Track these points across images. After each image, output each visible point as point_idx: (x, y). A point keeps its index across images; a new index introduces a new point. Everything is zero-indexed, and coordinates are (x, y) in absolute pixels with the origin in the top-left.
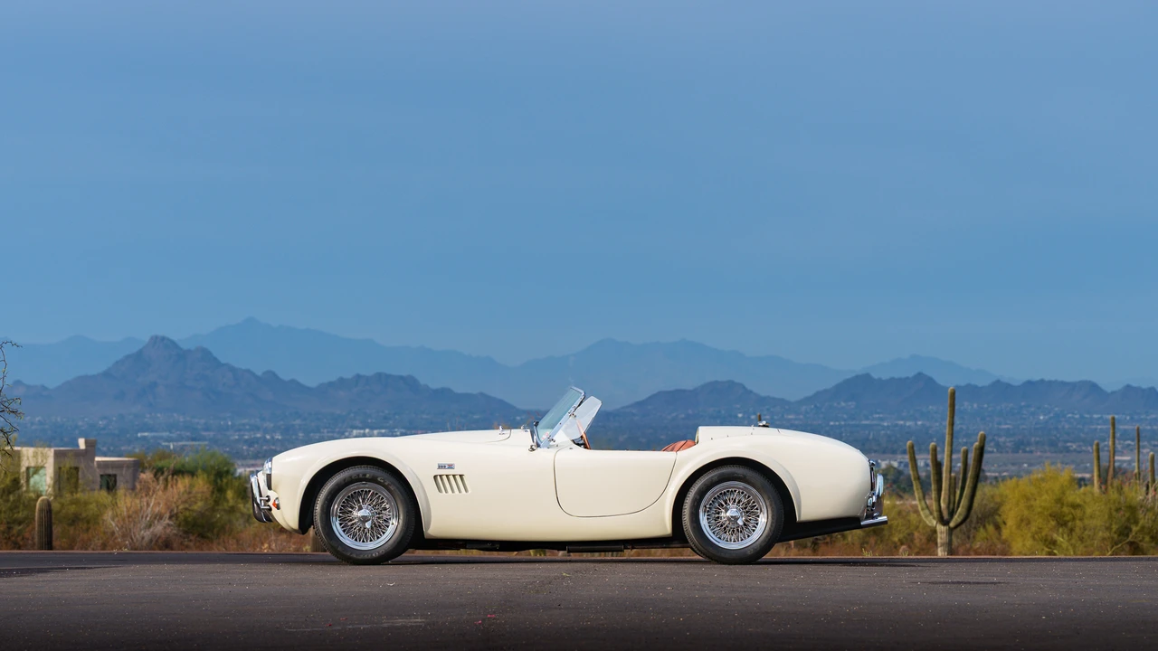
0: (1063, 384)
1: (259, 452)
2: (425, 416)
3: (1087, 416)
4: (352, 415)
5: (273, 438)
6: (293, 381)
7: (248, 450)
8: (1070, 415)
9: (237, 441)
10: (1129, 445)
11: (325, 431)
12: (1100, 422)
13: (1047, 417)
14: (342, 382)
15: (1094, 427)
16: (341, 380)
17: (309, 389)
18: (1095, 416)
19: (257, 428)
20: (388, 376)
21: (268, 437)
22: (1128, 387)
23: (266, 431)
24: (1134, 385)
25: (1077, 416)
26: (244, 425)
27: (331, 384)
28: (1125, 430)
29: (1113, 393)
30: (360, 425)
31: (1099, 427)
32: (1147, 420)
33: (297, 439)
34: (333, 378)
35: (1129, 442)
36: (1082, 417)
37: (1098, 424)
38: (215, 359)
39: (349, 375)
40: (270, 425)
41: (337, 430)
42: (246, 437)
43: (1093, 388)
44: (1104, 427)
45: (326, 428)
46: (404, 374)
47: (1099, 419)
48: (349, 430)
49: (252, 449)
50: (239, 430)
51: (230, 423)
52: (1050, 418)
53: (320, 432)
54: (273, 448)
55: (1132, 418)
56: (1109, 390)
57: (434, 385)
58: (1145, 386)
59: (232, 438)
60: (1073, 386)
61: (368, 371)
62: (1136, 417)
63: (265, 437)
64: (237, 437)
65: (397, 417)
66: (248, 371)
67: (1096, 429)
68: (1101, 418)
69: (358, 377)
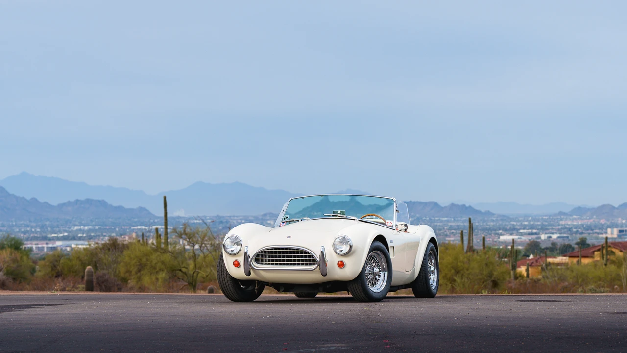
0: (420, 203)
1: (29, 238)
2: (110, 220)
3: (433, 218)
4: (74, 219)
5: (35, 230)
6: (45, 203)
7: (23, 237)
8: (424, 218)
9: (19, 232)
10: (453, 233)
11: (61, 227)
12: (439, 221)
13: (413, 219)
14: (69, 203)
15: (436, 224)
16: (69, 202)
17: (54, 206)
18: (437, 219)
19: (28, 226)
20: (92, 200)
21: (33, 230)
22: (453, 205)
23: (32, 227)
24: (456, 203)
25: (428, 219)
26: (21, 224)
27: (64, 204)
28: (451, 225)
29: (445, 207)
30: (79, 224)
31: (439, 224)
32: (461, 220)
33: (47, 231)
34: (65, 201)
35: (453, 231)
36: (430, 219)
37: (438, 222)
38: (7, 192)
39: (73, 199)
40: (34, 224)
41: (67, 226)
42: (23, 230)
43: (436, 204)
44: (441, 224)
45: (62, 225)
46: (100, 199)
47: (437, 220)
48: (73, 226)
49: (25, 236)
50: (19, 227)
51: (14, 223)
52: (415, 220)
53: (58, 228)
54: (36, 235)
55: (454, 220)
56: (443, 206)
57: (115, 204)
58: (461, 204)
59: (15, 231)
60: (426, 204)
61: (83, 198)
62: (456, 219)
63: (32, 231)
64: (17, 230)
65: (97, 220)
66: (23, 198)
67: (437, 225)
68: (439, 219)
69: (78, 200)
